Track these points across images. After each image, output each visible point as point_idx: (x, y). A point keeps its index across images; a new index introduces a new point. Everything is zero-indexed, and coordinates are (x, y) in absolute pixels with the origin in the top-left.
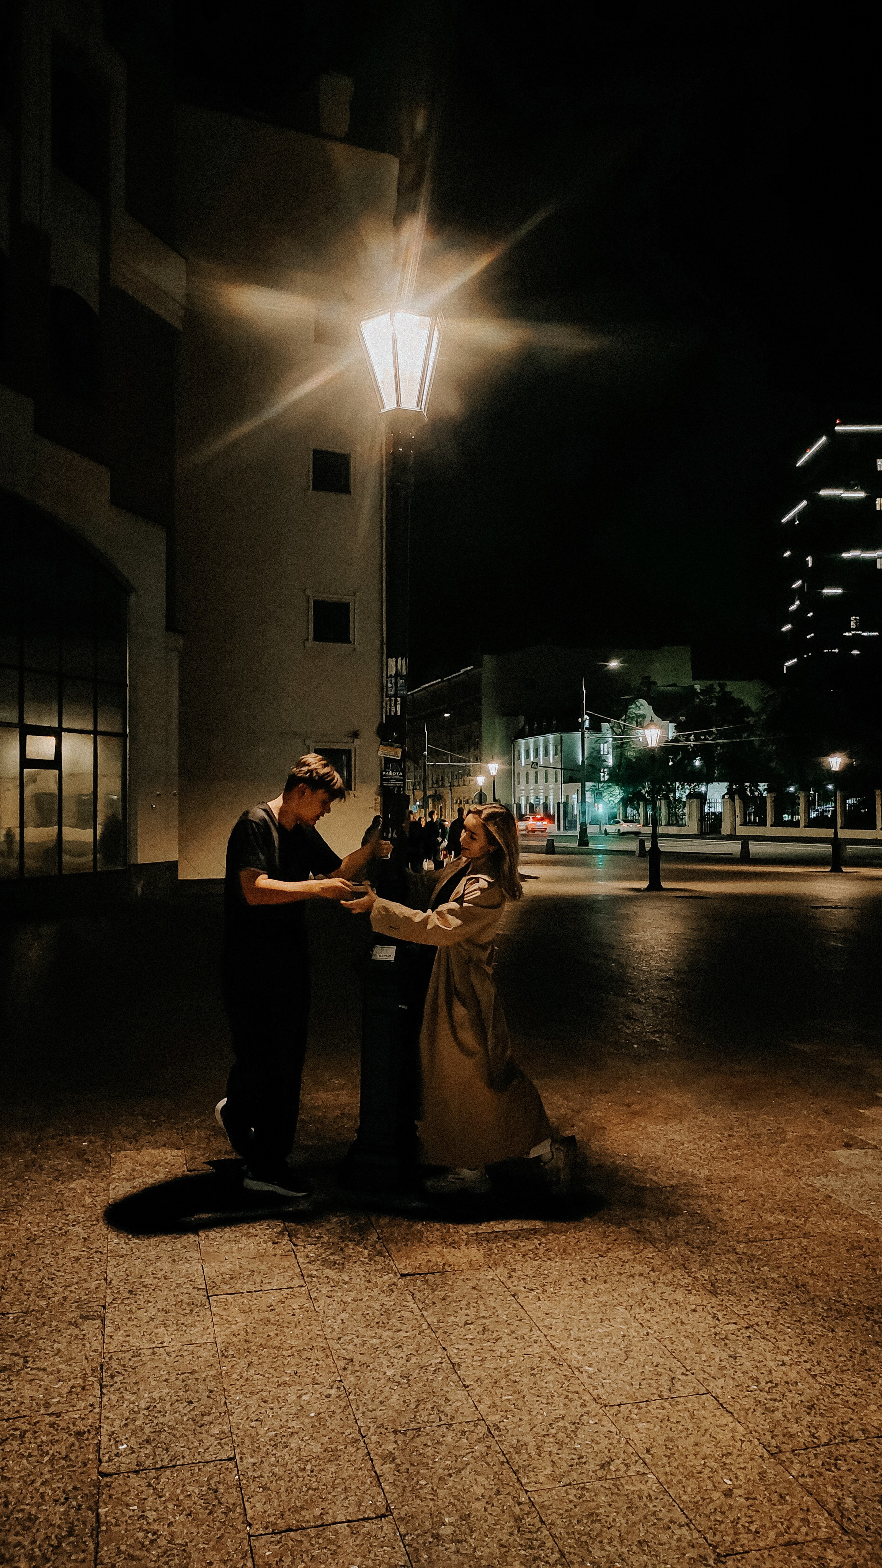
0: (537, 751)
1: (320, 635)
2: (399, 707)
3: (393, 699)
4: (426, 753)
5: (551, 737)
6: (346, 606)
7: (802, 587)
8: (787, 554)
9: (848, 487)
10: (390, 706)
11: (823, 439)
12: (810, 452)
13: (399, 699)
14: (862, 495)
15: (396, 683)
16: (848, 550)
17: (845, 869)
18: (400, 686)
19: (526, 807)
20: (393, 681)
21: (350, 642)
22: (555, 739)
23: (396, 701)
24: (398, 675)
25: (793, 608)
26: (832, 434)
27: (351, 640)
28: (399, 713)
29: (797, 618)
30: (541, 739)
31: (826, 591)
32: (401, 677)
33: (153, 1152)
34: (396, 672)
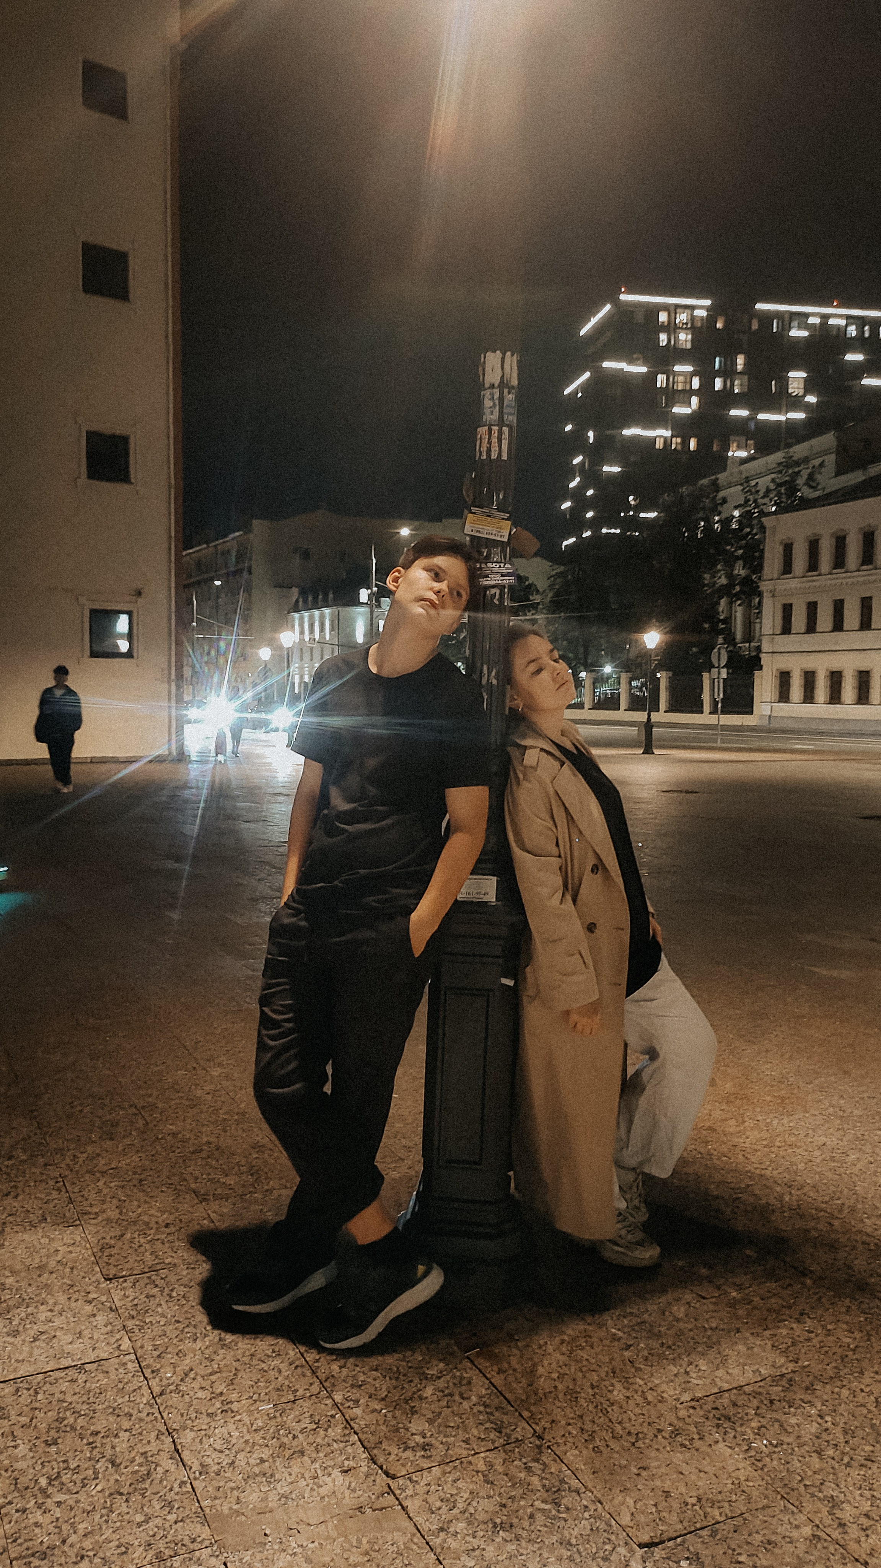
0: (312, 626)
1: (93, 474)
2: (505, 444)
3: (495, 428)
4: (194, 624)
5: (327, 611)
6: (125, 440)
7: (582, 463)
8: (569, 428)
9: (631, 362)
10: (490, 443)
11: (608, 307)
12: (594, 321)
13: (506, 430)
14: (643, 369)
15: (501, 399)
16: (629, 427)
17: (656, 751)
18: (507, 406)
19: (300, 686)
20: (497, 396)
21: (132, 483)
22: (332, 614)
23: (500, 433)
24: (503, 384)
25: (572, 485)
26: (616, 303)
27: (133, 480)
28: (505, 457)
29: (577, 495)
30: (316, 613)
31: (606, 469)
32: (511, 388)
33: (26, 1237)
34: (502, 377)
